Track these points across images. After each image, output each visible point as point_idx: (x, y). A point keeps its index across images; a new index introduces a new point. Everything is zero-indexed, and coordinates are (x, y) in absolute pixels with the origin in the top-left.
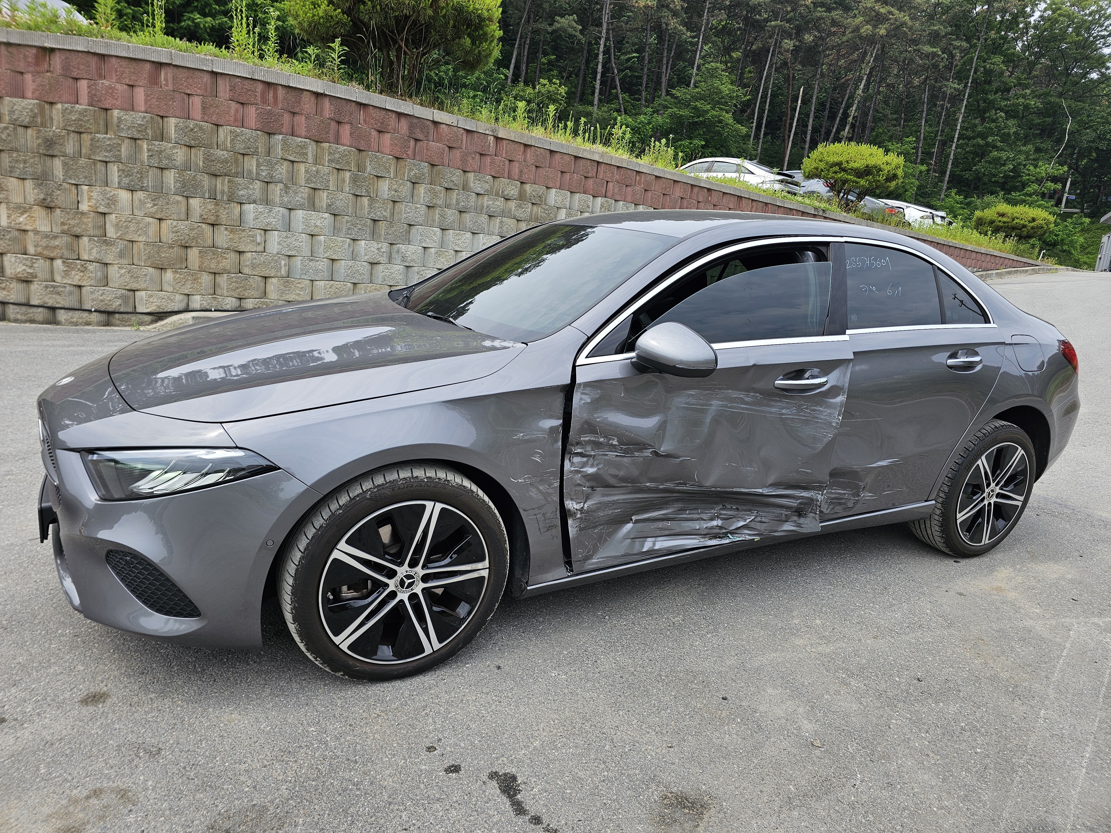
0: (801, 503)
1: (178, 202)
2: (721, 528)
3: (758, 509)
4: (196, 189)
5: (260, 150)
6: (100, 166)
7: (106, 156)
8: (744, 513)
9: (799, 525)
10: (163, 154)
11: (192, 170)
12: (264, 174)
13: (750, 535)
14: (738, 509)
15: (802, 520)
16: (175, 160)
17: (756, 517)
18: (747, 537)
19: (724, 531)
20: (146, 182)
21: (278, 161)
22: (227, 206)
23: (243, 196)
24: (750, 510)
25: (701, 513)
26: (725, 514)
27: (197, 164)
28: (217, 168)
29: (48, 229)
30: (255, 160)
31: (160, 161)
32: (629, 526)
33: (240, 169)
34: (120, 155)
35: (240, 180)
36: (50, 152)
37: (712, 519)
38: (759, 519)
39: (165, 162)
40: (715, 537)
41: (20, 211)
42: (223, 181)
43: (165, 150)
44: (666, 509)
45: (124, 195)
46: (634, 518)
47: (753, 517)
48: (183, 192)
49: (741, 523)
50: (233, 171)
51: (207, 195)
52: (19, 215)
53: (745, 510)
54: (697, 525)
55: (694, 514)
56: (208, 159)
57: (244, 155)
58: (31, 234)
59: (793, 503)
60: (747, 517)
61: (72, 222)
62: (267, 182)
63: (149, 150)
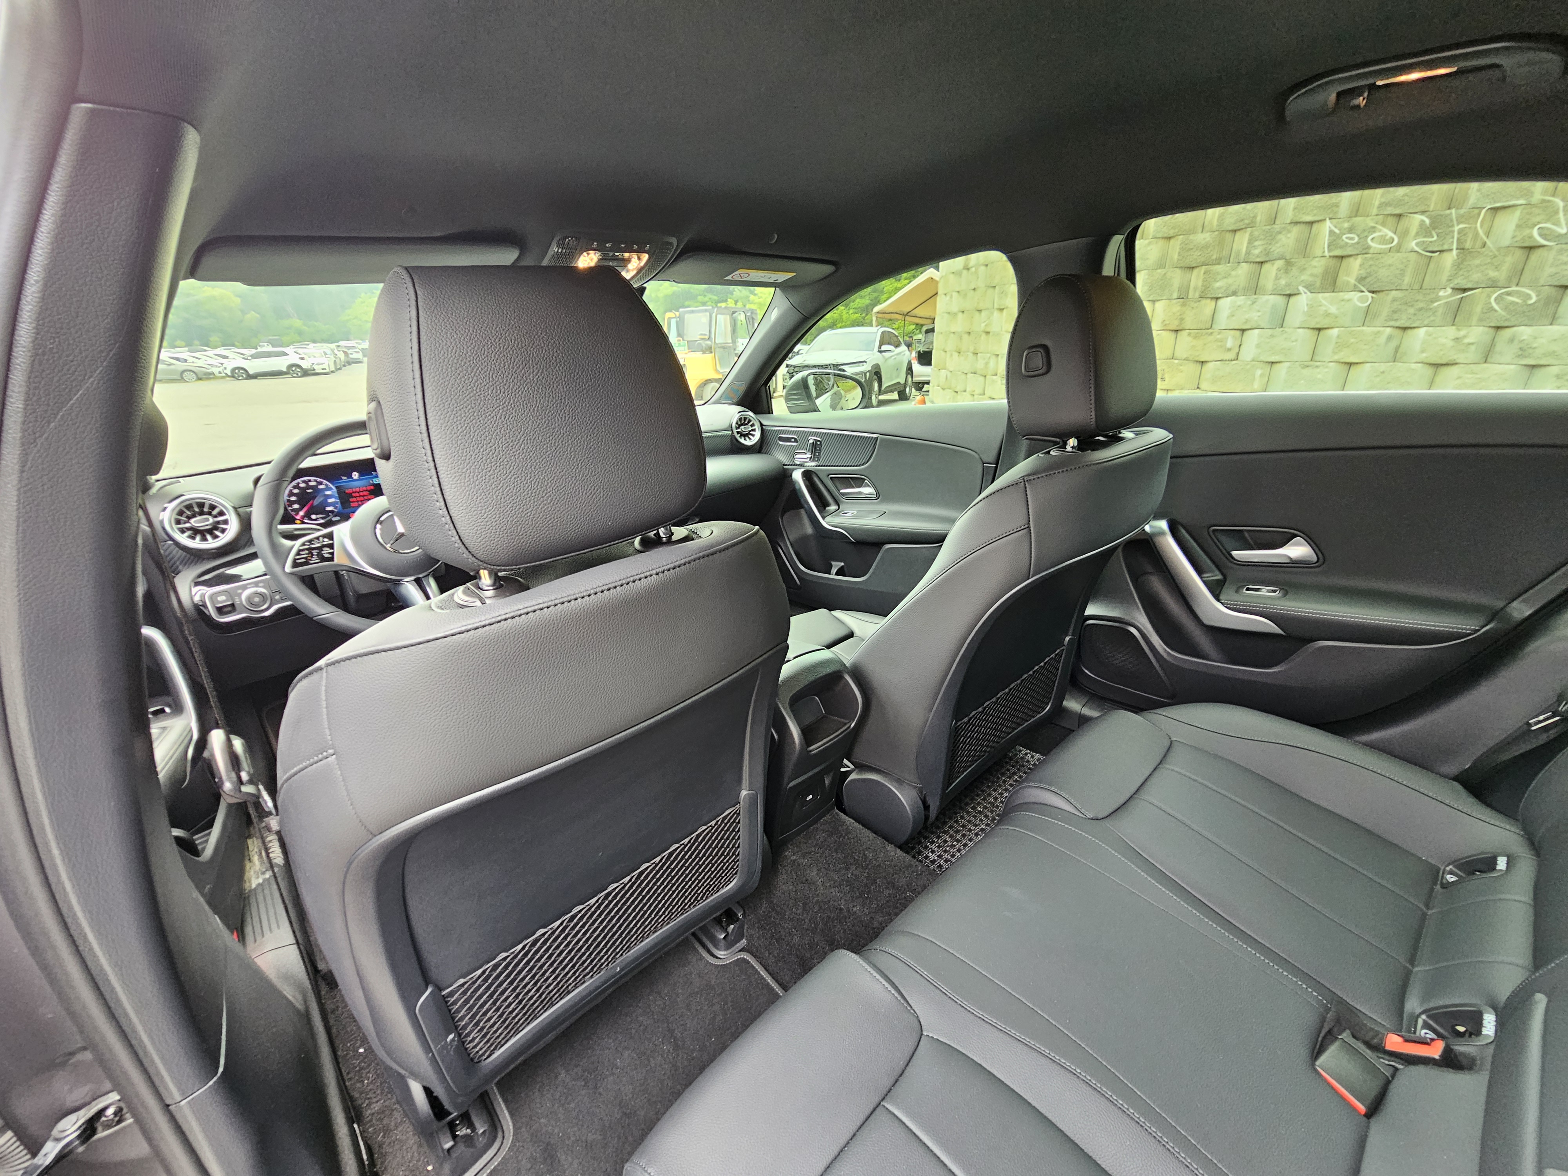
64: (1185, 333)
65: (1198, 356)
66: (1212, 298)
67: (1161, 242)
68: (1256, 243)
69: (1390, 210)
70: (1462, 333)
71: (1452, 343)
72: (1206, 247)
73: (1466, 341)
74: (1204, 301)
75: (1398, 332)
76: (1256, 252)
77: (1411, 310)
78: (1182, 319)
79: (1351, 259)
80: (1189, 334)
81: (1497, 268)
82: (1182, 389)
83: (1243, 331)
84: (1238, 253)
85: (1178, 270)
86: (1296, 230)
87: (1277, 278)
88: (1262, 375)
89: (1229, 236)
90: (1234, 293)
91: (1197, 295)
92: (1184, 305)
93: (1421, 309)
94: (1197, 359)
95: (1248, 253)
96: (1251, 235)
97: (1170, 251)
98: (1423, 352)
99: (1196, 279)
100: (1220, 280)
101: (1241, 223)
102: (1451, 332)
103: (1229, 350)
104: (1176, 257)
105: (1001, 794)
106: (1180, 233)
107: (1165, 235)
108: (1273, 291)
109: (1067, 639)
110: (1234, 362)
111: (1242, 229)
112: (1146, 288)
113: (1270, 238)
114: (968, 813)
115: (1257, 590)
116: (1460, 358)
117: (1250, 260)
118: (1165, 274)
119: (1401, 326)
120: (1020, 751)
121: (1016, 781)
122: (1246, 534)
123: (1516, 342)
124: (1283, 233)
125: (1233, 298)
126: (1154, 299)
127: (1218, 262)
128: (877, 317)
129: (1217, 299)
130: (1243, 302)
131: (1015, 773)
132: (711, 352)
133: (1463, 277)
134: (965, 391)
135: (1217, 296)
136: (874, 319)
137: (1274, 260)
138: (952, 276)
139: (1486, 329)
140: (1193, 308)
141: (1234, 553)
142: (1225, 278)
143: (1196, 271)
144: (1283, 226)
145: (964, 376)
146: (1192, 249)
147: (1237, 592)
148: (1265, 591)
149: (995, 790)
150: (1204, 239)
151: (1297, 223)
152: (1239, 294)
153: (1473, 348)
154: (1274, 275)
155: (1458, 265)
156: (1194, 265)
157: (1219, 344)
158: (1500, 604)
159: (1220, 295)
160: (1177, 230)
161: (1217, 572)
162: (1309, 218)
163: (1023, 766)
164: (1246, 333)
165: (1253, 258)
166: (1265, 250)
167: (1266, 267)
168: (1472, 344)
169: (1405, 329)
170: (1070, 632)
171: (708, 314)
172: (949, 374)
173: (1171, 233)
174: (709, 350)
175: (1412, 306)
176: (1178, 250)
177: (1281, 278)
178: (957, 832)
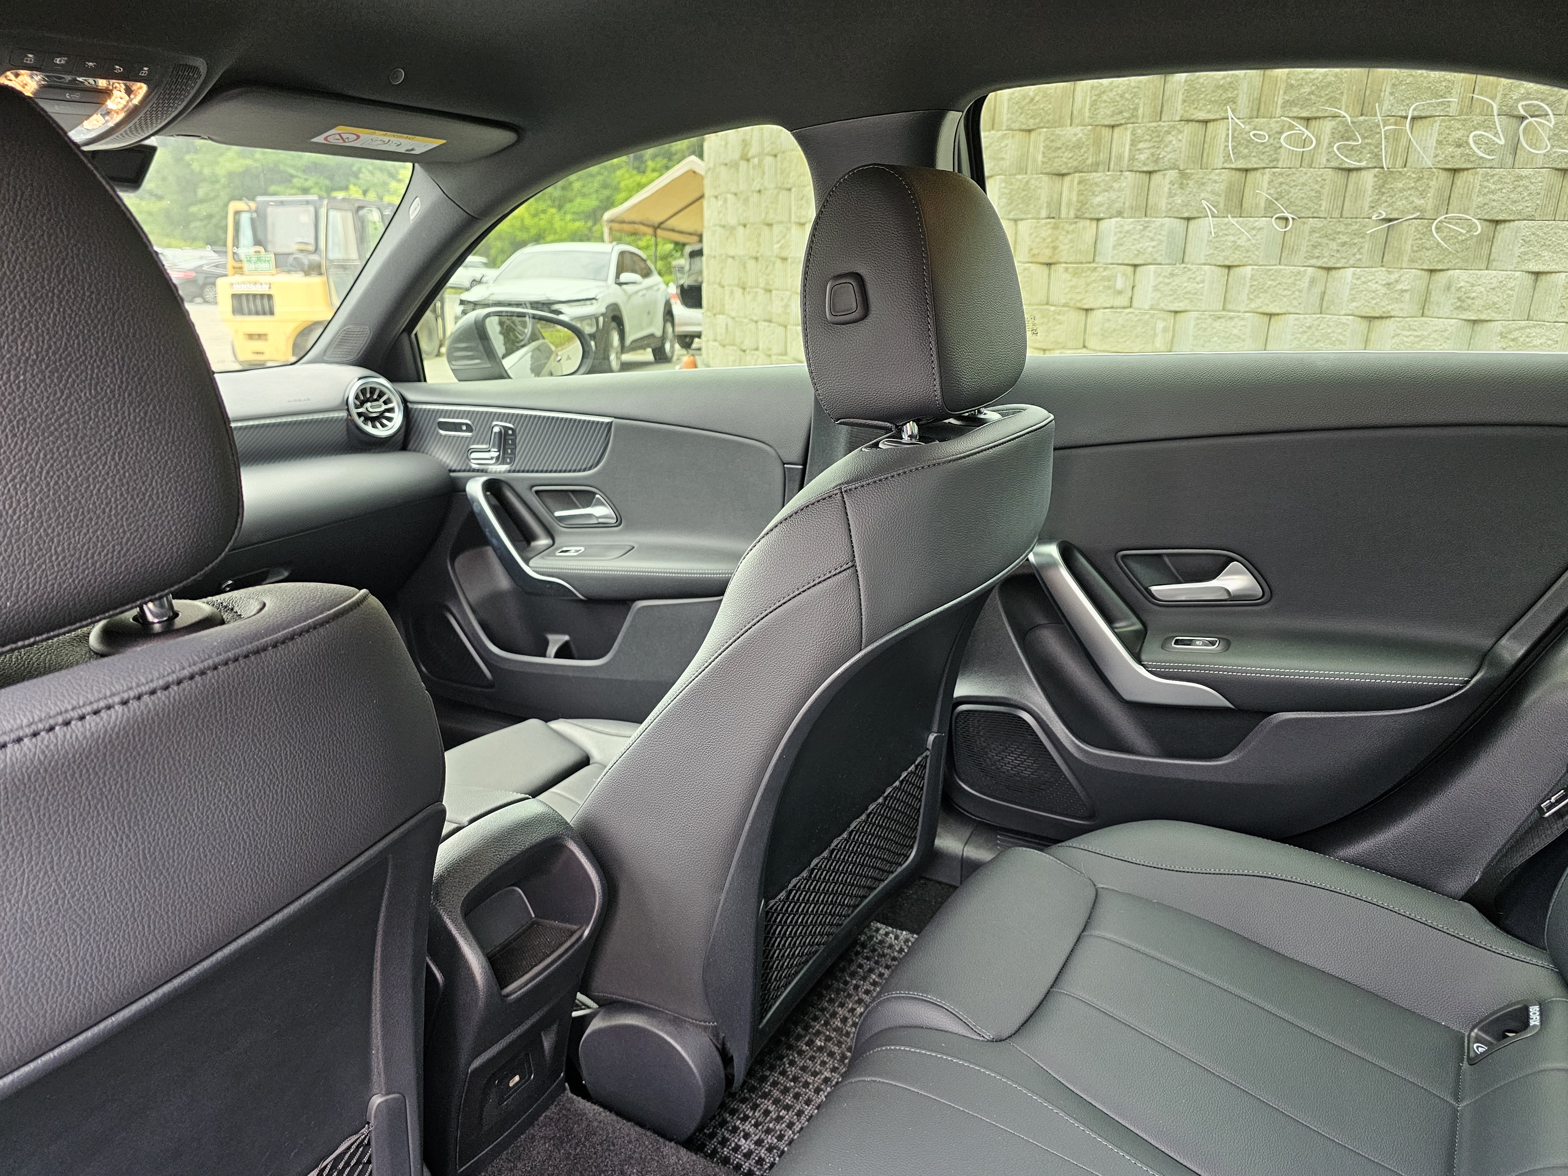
64: (1060, 268)
65: (1080, 301)
66: (1091, 219)
67: (1019, 135)
68: (1141, 145)
69: (1296, 111)
70: (1393, 277)
71: (1384, 290)
72: (1078, 145)
73: (1399, 287)
74: (1082, 223)
75: (1323, 273)
76: (1142, 157)
77: (1334, 246)
78: (1055, 248)
79: (1258, 174)
80: (1066, 269)
81: (1422, 194)
82: (1063, 348)
83: (1135, 266)
84: (1120, 157)
85: (1045, 178)
86: (1188, 128)
87: (1171, 195)
88: (1165, 330)
89: (1106, 132)
90: (1120, 214)
91: (1072, 214)
92: (1056, 227)
93: (1344, 244)
94: (1079, 305)
95: (1132, 159)
96: (1133, 134)
97: (1031, 150)
98: (1353, 300)
99: (1069, 189)
100: (1100, 193)
101: (1120, 117)
102: (1381, 274)
103: (1120, 292)
104: (1040, 158)
105: (853, 1010)
106: (1042, 125)
107: (1023, 127)
108: (1167, 212)
109: (931, 738)
110: (1128, 310)
111: (1121, 124)
112: (1004, 201)
113: (1157, 139)
114: (801, 1053)
115: (1190, 642)
116: (1394, 308)
117: (1135, 169)
118: (1027, 182)
119: (1324, 265)
120: (878, 930)
121: (874, 984)
122: (1166, 559)
123: (1453, 289)
124: (1173, 133)
125: (1119, 219)
126: (1016, 217)
127: (1095, 167)
128: (611, 229)
129: (1098, 220)
130: (1131, 227)
131: (871, 970)
132: (321, 274)
133: (1386, 204)
134: (757, 349)
135: (1097, 216)
136: (606, 231)
137: (1165, 170)
138: (723, 168)
139: (1419, 272)
140: (1068, 232)
141: (1154, 589)
142: (1106, 191)
143: (1067, 179)
144: (1172, 123)
145: (752, 326)
146: (1060, 148)
147: (1163, 647)
148: (1200, 644)
149: (842, 1005)
150: (1075, 135)
151: (1188, 121)
152: (1125, 215)
153: (1407, 296)
154: (1166, 190)
155: (1380, 189)
156: (1064, 171)
157: (1106, 283)
158: (1487, 643)
159: (1102, 215)
160: (1037, 121)
161: (1135, 619)
162: (1202, 116)
163: (884, 955)
164: (1139, 269)
165: (1138, 166)
166: (1153, 155)
167: (1156, 177)
168: (1406, 291)
169: (1329, 269)
170: (935, 728)
171: (312, 209)
172: (730, 321)
173: (1031, 123)
174: (315, 269)
175: (1334, 239)
176: (1042, 149)
177: (1175, 194)
178: (786, 1091)
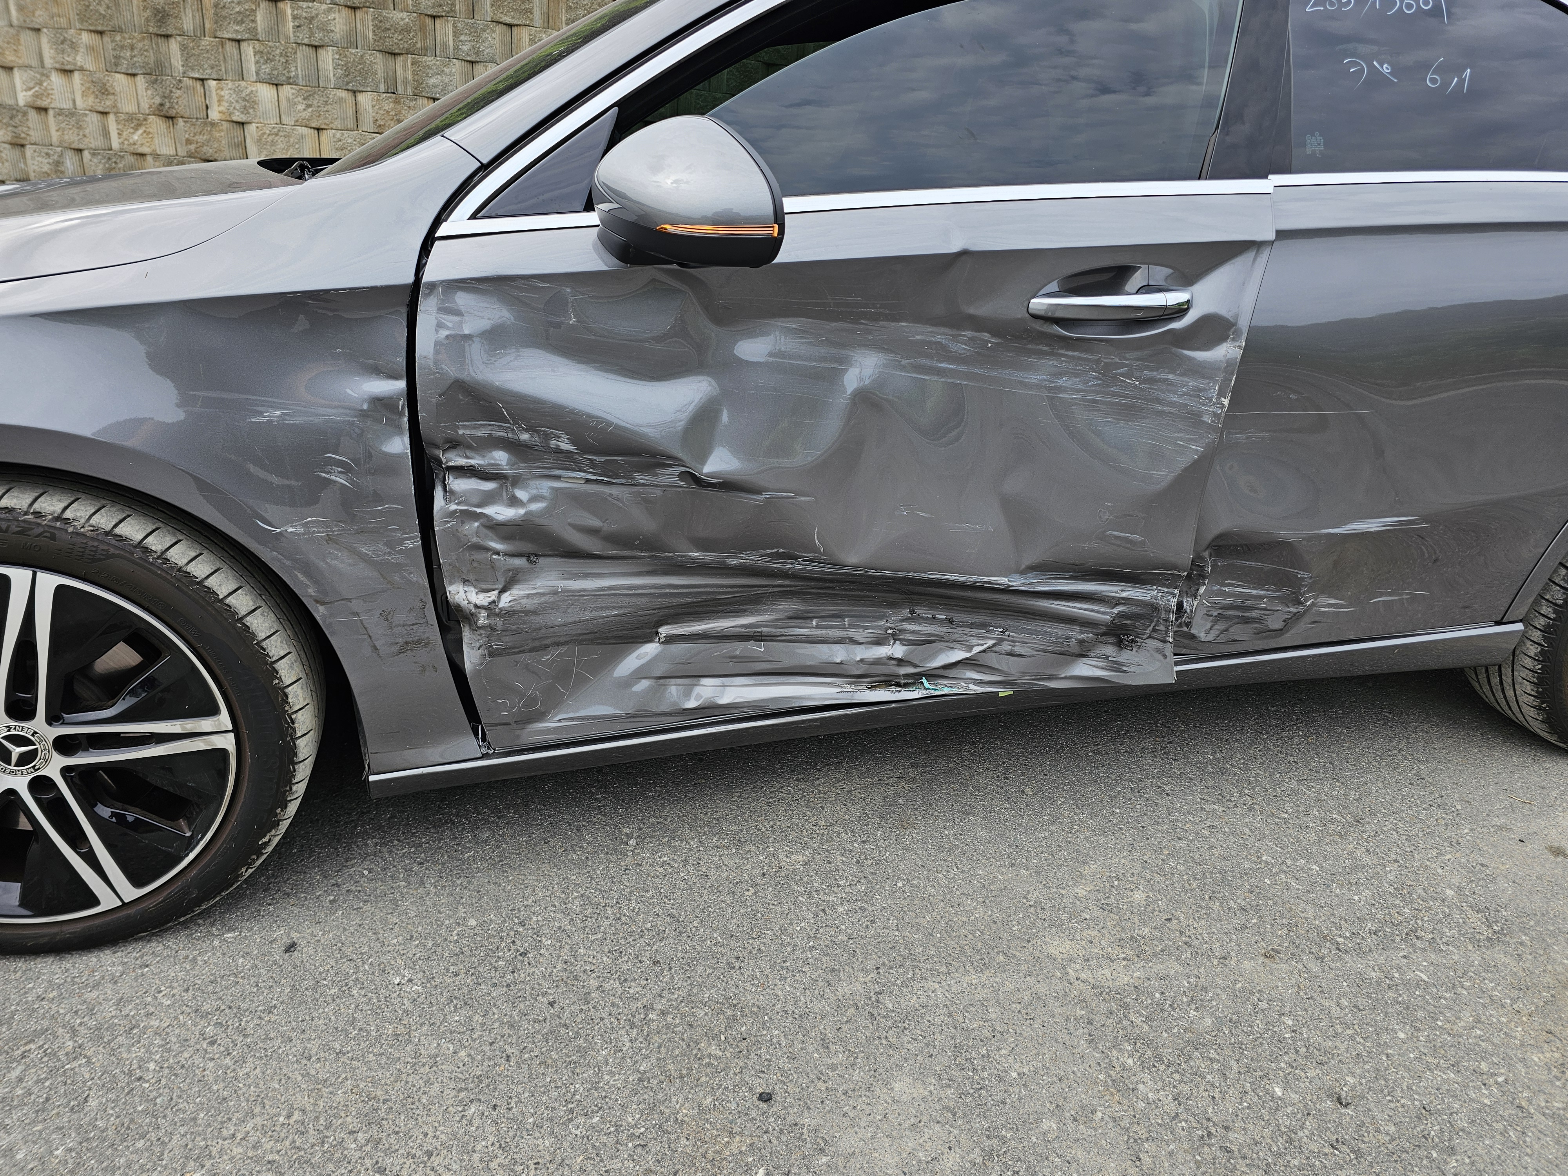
0: (1120, 615)
1: (341, 99)
2: (901, 662)
3: (1006, 622)
4: (366, 79)
5: (457, 7)
6: (230, 47)
7: (237, 31)
8: (967, 630)
9: (1117, 667)
10: (315, 22)
11: (359, 46)
12: (465, 48)
13: (981, 683)
14: (950, 621)
15: (1126, 656)
16: (332, 31)
17: (1000, 641)
18: (972, 686)
19: (911, 670)
20: (293, 69)
21: (487, 26)
22: (412, 104)
23: (435, 86)
24: (983, 626)
25: (851, 626)
26: (914, 632)
27: (365, 37)
28: (394, 41)
29: (173, 152)
30: (450, 25)
31: (312, 34)
32: (650, 649)
33: (429, 42)
34: (255, 28)
35: (429, 60)
36: (163, 31)
37: (879, 642)
38: (1006, 647)
39: (319, 35)
40: (888, 682)
41: (132, 125)
42: (405, 61)
43: (317, 15)
44: (757, 613)
45: (266, 93)
46: (664, 631)
47: (991, 642)
48: (348, 83)
49: (959, 655)
50: (419, 45)
51: (382, 88)
52: (132, 131)
53: (972, 626)
54: (839, 654)
55: (831, 627)
56: (381, 27)
57: (434, 17)
58: (149, 159)
59: (1102, 614)
60: (974, 641)
61: (200, 138)
62: (472, 62)
63: (295, 17)
